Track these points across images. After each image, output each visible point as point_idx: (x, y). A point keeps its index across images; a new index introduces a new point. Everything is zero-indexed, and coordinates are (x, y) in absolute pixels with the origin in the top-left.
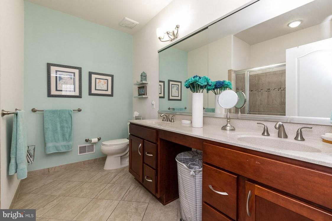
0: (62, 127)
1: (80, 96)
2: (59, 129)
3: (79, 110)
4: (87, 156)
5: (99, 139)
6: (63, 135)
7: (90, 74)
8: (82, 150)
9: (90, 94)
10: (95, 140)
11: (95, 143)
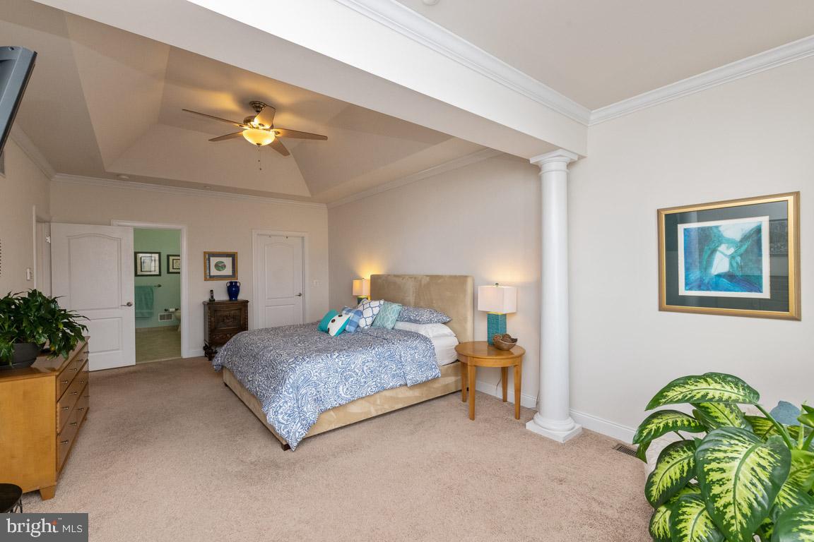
0: (146, 298)
1: (160, 275)
2: (143, 299)
3: (160, 286)
4: (166, 323)
5: (176, 310)
6: (147, 304)
7: (168, 256)
8: (162, 317)
9: (168, 272)
10: (172, 310)
11: (173, 312)
